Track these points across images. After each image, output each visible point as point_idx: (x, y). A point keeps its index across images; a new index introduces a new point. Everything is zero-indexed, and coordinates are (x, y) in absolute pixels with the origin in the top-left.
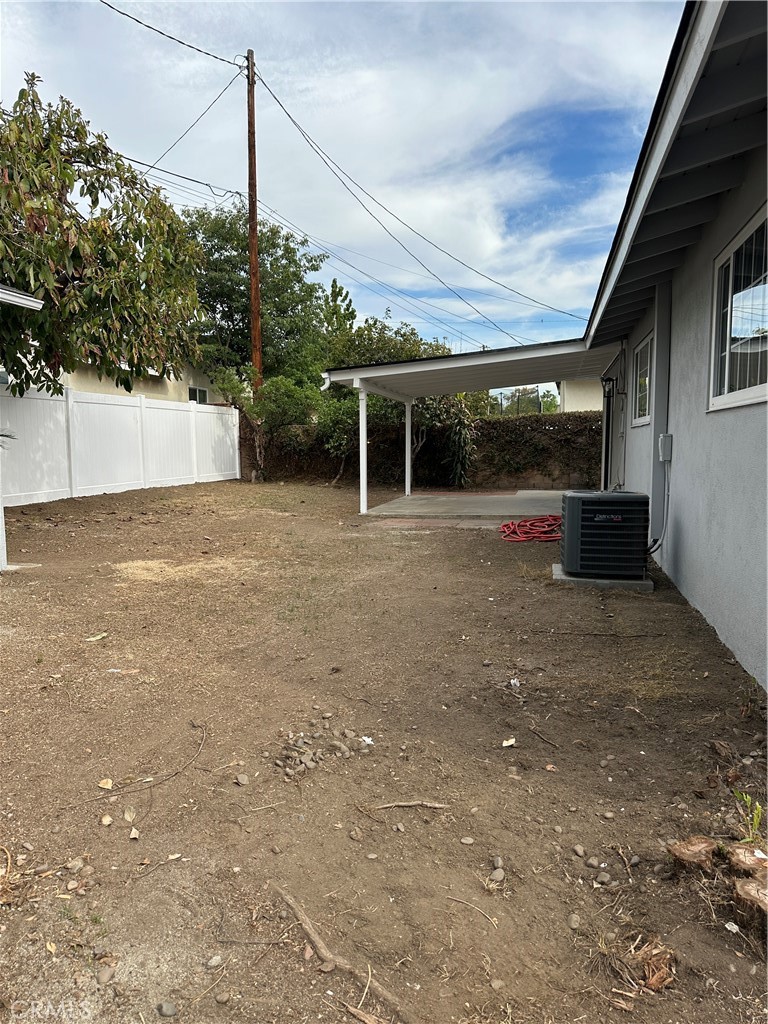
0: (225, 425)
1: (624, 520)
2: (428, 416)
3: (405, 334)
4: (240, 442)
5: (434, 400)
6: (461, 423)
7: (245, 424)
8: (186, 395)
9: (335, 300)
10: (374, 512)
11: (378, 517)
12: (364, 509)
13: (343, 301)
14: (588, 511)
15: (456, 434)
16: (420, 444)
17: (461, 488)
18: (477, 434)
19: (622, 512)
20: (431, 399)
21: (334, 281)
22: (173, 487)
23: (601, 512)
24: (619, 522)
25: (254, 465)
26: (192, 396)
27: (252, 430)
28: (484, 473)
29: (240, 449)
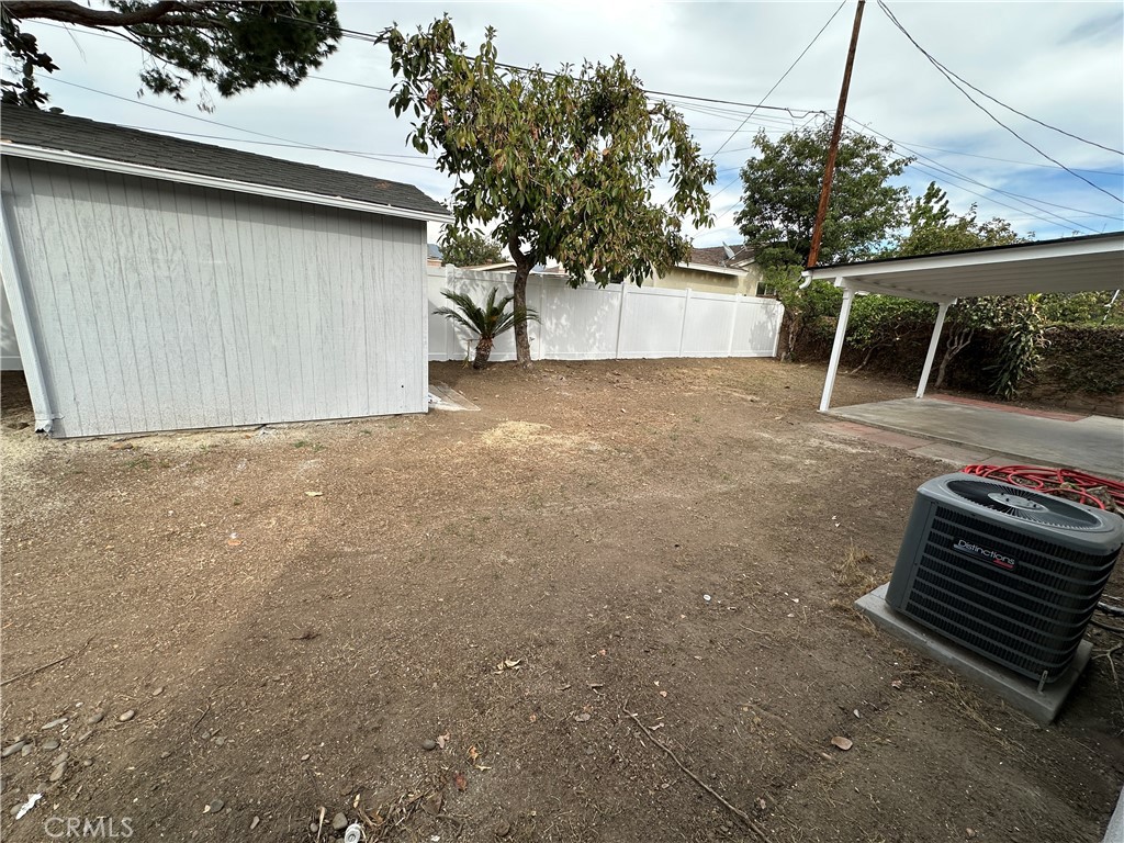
0: (771, 315)
1: (1018, 570)
2: (976, 318)
3: (992, 230)
4: (781, 328)
5: (991, 301)
6: (1025, 328)
7: (787, 316)
8: (754, 290)
9: (928, 202)
10: (834, 412)
11: (836, 418)
12: (824, 407)
13: (937, 202)
14: (943, 527)
15: (1012, 340)
16: (961, 347)
17: (1003, 399)
18: (1046, 343)
19: (1019, 556)
20: (985, 300)
21: (933, 184)
22: (706, 358)
23: (972, 539)
24: (1006, 569)
25: (787, 348)
26: (760, 292)
27: (790, 319)
28: (1047, 387)
29: (780, 333)
